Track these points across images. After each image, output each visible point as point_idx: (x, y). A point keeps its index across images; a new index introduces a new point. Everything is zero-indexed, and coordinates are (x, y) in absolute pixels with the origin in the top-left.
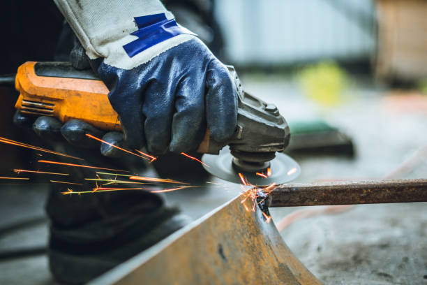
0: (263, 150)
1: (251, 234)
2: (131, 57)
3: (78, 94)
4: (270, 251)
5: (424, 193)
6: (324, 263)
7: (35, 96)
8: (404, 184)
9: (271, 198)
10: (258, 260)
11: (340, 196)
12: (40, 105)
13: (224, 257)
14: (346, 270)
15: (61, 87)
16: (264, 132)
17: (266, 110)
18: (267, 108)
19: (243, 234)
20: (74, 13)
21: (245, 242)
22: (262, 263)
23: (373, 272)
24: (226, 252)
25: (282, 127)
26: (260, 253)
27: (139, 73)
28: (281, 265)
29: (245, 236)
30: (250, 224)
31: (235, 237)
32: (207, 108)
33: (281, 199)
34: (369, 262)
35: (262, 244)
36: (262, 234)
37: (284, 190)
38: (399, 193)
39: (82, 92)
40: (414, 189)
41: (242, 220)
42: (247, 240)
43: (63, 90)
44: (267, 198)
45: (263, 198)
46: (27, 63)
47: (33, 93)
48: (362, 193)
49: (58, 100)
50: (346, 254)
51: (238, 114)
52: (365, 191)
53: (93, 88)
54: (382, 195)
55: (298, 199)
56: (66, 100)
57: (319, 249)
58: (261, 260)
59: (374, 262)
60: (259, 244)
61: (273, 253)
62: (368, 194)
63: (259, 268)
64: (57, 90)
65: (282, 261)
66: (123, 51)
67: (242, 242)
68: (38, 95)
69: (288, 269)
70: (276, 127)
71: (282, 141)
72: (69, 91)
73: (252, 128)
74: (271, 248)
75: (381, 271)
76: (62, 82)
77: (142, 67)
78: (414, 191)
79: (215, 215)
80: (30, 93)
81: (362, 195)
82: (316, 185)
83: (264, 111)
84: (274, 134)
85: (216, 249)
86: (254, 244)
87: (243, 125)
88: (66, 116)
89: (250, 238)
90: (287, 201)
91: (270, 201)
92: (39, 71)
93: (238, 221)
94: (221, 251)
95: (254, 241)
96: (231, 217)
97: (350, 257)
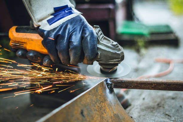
0: (111, 63)
1: (101, 101)
2: (50, 25)
3: (32, 40)
5: (180, 87)
7: (16, 41)
8: (171, 83)
9: (113, 84)
10: (103, 114)
11: (143, 86)
12: (18, 44)
13: (83, 115)
15: (25, 37)
16: (110, 55)
17: (112, 45)
18: (113, 44)
22: (105, 115)
25: (119, 52)
26: (104, 110)
27: (53, 32)
28: (115, 115)
30: (101, 97)
32: (83, 46)
33: (118, 85)
35: (106, 106)
36: (107, 101)
37: (119, 81)
38: (168, 86)
39: (34, 39)
40: (175, 85)
41: (97, 96)
42: (98, 105)
43: (26, 38)
44: (112, 84)
45: (110, 84)
46: (13, 27)
47: (15, 40)
48: (152, 85)
49: (24, 43)
51: (98, 47)
52: (154, 85)
53: (38, 38)
54: (161, 87)
55: (125, 85)
56: (28, 42)
58: (105, 114)
60: (105, 106)
61: (112, 109)
62: (155, 86)
63: (102, 118)
64: (24, 38)
66: (47, 22)
68: (17, 40)
69: (118, 116)
70: (116, 53)
71: (119, 59)
72: (28, 39)
73: (105, 53)
74: (111, 107)
76: (25, 35)
77: (54, 29)
78: (175, 86)
80: (14, 40)
81: (152, 86)
82: (133, 80)
83: (111, 46)
84: (115, 56)
86: (102, 107)
87: (100, 52)
88: (28, 49)
89: (100, 103)
90: (120, 86)
92: (17, 31)
94: (82, 113)
95: (102, 104)
97: (156, 104)
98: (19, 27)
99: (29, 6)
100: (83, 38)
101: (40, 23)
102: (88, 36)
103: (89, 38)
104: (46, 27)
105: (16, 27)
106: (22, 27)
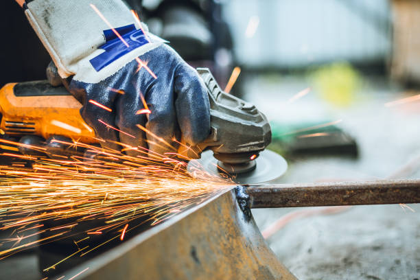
0: (242, 149)
1: (230, 235)
2: (98, 71)
3: (55, 111)
4: (250, 253)
5: (409, 194)
6: (313, 265)
7: (16, 117)
8: (388, 185)
9: (252, 198)
10: (235, 262)
11: (322, 197)
12: (22, 124)
13: (196, 260)
14: (335, 272)
15: (38, 105)
16: (241, 132)
17: (243, 109)
18: (245, 107)
19: (220, 236)
20: (45, 33)
21: (221, 244)
22: (241, 267)
23: (362, 274)
24: (200, 254)
25: (260, 125)
26: (239, 255)
28: (261, 268)
29: (223, 238)
30: (229, 225)
31: (211, 239)
33: (262, 200)
34: (359, 265)
35: (242, 247)
36: (242, 236)
37: (265, 191)
38: (382, 194)
39: (59, 108)
40: (398, 190)
41: (219, 222)
42: (225, 242)
43: (40, 108)
44: (249, 199)
45: (244, 199)
46: (7, 85)
47: (13, 115)
48: (345, 194)
49: (37, 119)
50: (337, 256)
52: (348, 192)
53: (69, 104)
54: (365, 197)
55: (280, 200)
56: (44, 117)
57: (310, 251)
58: (240, 263)
59: (365, 264)
60: (238, 247)
61: (254, 256)
62: (351, 195)
63: (236, 271)
64: (35, 108)
65: (262, 263)
66: (90, 65)
67: (219, 244)
68: (18, 115)
69: (269, 271)
70: (253, 126)
71: (262, 140)
72: (46, 108)
73: (228, 128)
74: (251, 251)
75: (371, 274)
76: (39, 100)
77: (109, 80)
78: (398, 193)
79: (188, 217)
80: (10, 114)
81: (345, 196)
82: (298, 186)
83: (240, 111)
84: (251, 133)
85: (188, 251)
86: (232, 247)
87: (217, 126)
88: (47, 133)
89: (228, 239)
90: (269, 202)
91: (252, 202)
92: (18, 92)
93: (216, 223)
94: (194, 253)
95: (232, 243)
96: (207, 218)
97: (341, 259)
98: (21, 84)
99: (46, 30)
100: (176, 95)
101: (73, 69)
102: (187, 90)
103: (190, 95)
104: (89, 76)
105: (15, 84)
106: (27, 83)
